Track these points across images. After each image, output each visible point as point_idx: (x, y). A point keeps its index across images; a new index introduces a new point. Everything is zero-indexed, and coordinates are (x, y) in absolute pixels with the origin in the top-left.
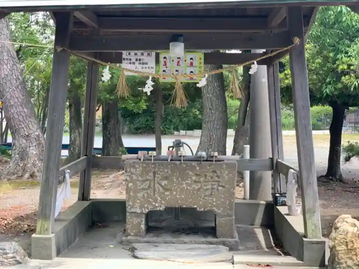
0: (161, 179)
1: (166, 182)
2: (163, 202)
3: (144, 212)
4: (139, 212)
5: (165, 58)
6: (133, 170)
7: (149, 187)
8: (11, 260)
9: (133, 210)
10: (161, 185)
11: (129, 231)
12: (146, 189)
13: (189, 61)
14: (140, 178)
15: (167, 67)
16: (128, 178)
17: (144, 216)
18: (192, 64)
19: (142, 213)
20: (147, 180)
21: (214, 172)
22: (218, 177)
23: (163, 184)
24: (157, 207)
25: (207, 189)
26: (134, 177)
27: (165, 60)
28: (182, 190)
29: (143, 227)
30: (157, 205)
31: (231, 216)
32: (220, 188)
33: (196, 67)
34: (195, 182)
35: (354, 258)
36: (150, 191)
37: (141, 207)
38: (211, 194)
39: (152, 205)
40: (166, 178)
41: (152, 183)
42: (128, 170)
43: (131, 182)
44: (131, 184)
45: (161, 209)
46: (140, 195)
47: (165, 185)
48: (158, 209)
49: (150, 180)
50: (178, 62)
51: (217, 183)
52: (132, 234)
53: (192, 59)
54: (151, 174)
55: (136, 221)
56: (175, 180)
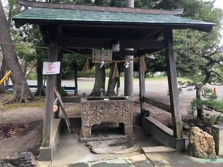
0: (99, 109)
1: (102, 111)
2: (100, 120)
3: (91, 125)
4: (89, 126)
5: (95, 52)
6: (86, 106)
7: (94, 114)
8: (29, 164)
9: (86, 125)
10: (99, 112)
11: (84, 135)
12: (92, 114)
13: (105, 53)
14: (89, 110)
15: (95, 56)
16: (84, 110)
17: (91, 127)
18: (107, 55)
19: (90, 126)
20: (92, 110)
21: (124, 105)
22: (125, 107)
23: (100, 112)
24: (97, 123)
25: (120, 113)
26: (87, 109)
27: (95, 53)
28: (109, 114)
29: (90, 132)
30: (97, 122)
31: (131, 125)
32: (126, 112)
33: (109, 56)
34: (115, 110)
35: (204, 148)
36: (94, 116)
37: (89, 123)
38: (122, 115)
39: (95, 122)
40: (102, 109)
41: (95, 112)
42: (84, 106)
43: (85, 112)
44: (85, 113)
45: (99, 123)
46: (89, 118)
47: (101, 112)
48: (98, 123)
49: (94, 110)
50: (101, 54)
51: (124, 110)
52: (85, 136)
53: (107, 52)
54: (95, 107)
55: (87, 130)
56: (106, 109)
